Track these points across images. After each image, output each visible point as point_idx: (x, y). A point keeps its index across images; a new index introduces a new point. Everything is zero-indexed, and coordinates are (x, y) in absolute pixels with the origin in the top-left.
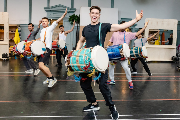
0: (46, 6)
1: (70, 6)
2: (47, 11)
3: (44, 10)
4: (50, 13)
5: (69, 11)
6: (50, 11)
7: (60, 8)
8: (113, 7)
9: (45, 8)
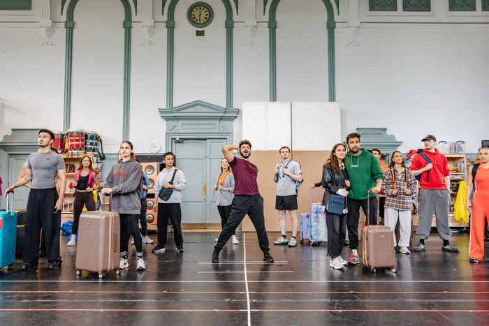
0: (164, 106)
1: (222, 103)
2: (167, 118)
3: (159, 115)
4: (173, 123)
5: (222, 115)
6: (176, 118)
7: (198, 108)
8: (334, 101)
9: (161, 111)
